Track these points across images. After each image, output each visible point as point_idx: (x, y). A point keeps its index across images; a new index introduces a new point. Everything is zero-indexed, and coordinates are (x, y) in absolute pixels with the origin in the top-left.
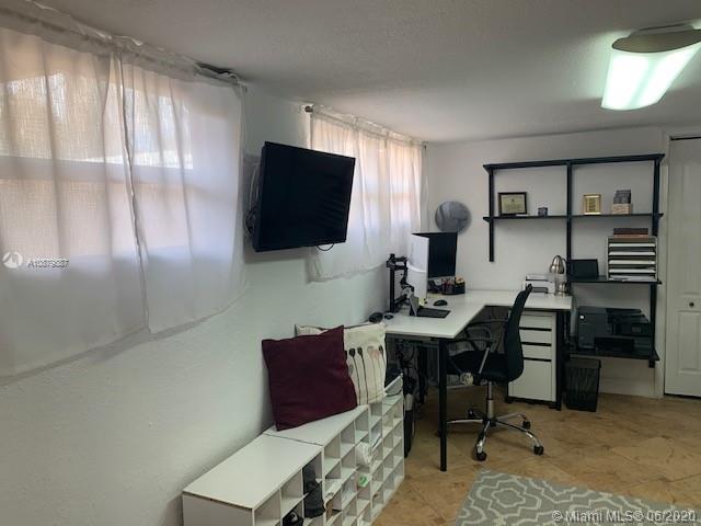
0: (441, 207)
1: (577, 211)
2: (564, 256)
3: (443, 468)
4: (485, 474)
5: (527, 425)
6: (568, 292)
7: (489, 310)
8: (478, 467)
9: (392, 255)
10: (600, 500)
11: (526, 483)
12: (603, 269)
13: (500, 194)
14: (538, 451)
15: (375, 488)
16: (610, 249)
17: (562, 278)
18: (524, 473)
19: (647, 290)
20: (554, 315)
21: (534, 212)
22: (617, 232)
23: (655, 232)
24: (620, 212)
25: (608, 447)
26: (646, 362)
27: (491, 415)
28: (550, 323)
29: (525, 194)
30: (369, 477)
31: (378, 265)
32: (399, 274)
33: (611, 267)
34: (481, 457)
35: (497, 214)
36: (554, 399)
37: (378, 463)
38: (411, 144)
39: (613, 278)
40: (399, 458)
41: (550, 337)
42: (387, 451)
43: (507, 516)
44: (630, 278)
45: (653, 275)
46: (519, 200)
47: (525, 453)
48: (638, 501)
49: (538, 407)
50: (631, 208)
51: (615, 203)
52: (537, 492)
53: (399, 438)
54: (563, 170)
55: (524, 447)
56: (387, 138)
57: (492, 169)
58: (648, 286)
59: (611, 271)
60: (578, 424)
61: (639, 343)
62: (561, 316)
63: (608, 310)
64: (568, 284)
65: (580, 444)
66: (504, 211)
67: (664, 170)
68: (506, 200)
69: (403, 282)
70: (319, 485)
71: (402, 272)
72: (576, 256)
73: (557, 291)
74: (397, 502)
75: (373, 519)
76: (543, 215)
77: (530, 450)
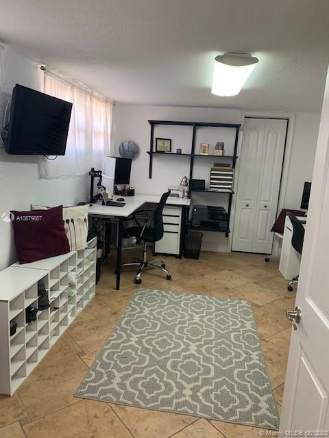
0: (123, 144)
1: (197, 152)
2: (188, 177)
3: (118, 288)
4: (140, 290)
5: (164, 266)
6: (189, 197)
7: (147, 204)
8: (136, 287)
9: (93, 169)
10: (196, 298)
11: (161, 293)
12: (207, 185)
13: (157, 139)
14: (169, 278)
15: (78, 298)
16: (211, 174)
17: (187, 189)
18: (160, 289)
20: (181, 208)
21: (174, 151)
22: (216, 165)
23: (234, 167)
24: (218, 154)
25: (203, 275)
26: (224, 234)
27: (145, 261)
28: (179, 212)
29: (170, 140)
30: (75, 292)
31: (84, 173)
32: (96, 180)
33: (211, 184)
34: (138, 282)
35: (154, 151)
36: (178, 254)
37: (80, 285)
38: (106, 101)
39: (212, 190)
40: (93, 283)
41: (178, 220)
42: (86, 279)
43: (150, 309)
44: (220, 190)
45: (230, 189)
46: (167, 144)
47: (162, 279)
48: (214, 298)
49: (170, 257)
50: (223, 153)
51: (216, 149)
52: (166, 297)
53: (93, 272)
54: (191, 128)
55: (162, 277)
56: (91, 95)
57: (153, 123)
58: (229, 195)
59: (211, 186)
60: (189, 265)
61: (221, 224)
62: (185, 209)
63: (208, 207)
64: (189, 193)
65: (189, 274)
66: (158, 150)
67: (241, 133)
68: (160, 143)
69: (99, 184)
70: (47, 292)
71: (99, 178)
72: (195, 177)
73: (184, 196)
74: (91, 306)
75: (76, 315)
76: (179, 153)
77: (164, 278)
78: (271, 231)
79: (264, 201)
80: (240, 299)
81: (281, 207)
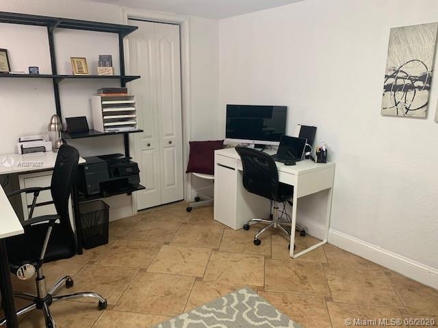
1: (62, 71)
12: (94, 124)
16: (104, 106)
17: (56, 135)
19: (121, 138)
22: (106, 91)
24: (105, 74)
25: (144, 270)
29: (5, 51)
39: (107, 130)
51: (100, 66)
59: (106, 125)
76: (34, 74)
78: (187, 172)
79: (167, 135)
80: (234, 290)
81: (189, 140)
